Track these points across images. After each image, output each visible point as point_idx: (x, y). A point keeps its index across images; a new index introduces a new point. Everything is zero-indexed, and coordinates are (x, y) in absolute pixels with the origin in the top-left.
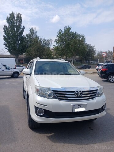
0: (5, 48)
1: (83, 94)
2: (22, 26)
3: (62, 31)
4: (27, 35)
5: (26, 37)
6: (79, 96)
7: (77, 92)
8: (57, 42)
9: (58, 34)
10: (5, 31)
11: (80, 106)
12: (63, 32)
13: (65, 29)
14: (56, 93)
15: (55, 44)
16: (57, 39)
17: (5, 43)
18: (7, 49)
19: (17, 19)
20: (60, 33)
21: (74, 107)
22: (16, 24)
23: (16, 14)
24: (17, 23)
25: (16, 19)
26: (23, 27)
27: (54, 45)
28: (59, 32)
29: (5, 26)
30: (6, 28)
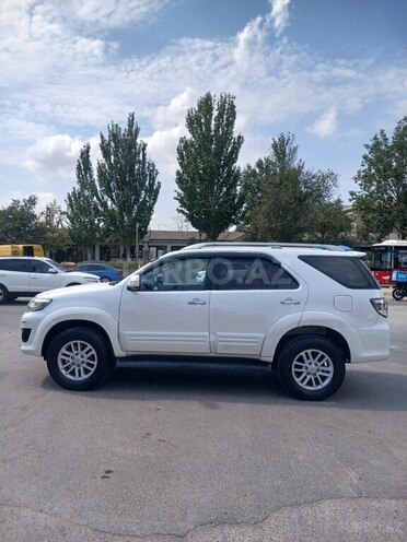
0: (179, 211)
2: (235, 135)
3: (386, 139)
4: (259, 164)
5: (257, 170)
8: (366, 179)
9: (367, 152)
10: (181, 157)
12: (391, 140)
13: (398, 129)
15: (357, 188)
16: (363, 168)
17: (179, 195)
18: (183, 212)
19: (220, 116)
20: (376, 147)
22: (217, 131)
23: (218, 99)
24: (217, 126)
25: (215, 113)
26: (239, 137)
27: (352, 193)
28: (371, 144)
29: (182, 140)
30: (185, 147)
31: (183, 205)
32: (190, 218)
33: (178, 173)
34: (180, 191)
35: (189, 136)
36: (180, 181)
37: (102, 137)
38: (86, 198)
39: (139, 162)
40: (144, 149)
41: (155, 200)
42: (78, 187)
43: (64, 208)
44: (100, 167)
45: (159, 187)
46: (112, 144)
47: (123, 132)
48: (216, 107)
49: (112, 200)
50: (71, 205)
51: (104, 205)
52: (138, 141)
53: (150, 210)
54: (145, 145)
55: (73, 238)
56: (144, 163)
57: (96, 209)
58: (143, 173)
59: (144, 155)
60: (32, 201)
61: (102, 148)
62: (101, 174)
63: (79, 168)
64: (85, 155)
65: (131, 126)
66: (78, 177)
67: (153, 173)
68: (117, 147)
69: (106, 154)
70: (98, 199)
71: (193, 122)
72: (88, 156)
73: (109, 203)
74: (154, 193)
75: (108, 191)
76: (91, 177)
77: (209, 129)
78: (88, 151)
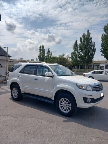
10: (103, 40)
17: (102, 50)
29: (103, 35)
31: (103, 53)
33: (102, 44)
37: (80, 37)
41: (95, 53)
42: (74, 51)
43: (71, 56)
44: (80, 45)
45: (96, 48)
46: (83, 38)
47: (86, 35)
49: (83, 53)
54: (92, 38)
55: (73, 64)
56: (92, 43)
57: (78, 56)
60: (63, 55)
61: (80, 40)
64: (76, 42)
65: (88, 33)
66: (74, 48)
67: (94, 45)
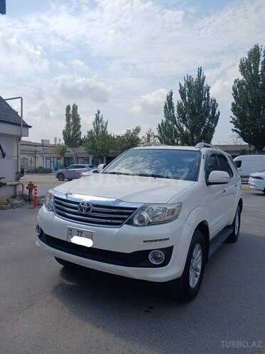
0: (234, 130)
1: (93, 211)
6: (84, 212)
7: (83, 204)
10: (235, 92)
11: (80, 233)
14: (57, 203)
17: (233, 119)
18: (236, 131)
21: (71, 232)
22: (263, 71)
23: (264, 48)
25: (262, 59)
29: (236, 81)
30: (238, 86)
31: (237, 126)
32: (242, 135)
33: (233, 104)
34: (234, 116)
35: (241, 78)
36: (234, 109)
37: (180, 85)
38: (169, 126)
39: (205, 99)
40: (208, 90)
41: (215, 126)
42: (164, 119)
43: (156, 133)
44: (179, 105)
45: (219, 114)
46: (187, 89)
47: (194, 80)
48: (263, 54)
49: (186, 125)
50: (160, 131)
51: (181, 129)
52: (205, 85)
53: (212, 130)
54: (209, 88)
56: (208, 100)
57: (176, 132)
58: (208, 106)
59: (208, 94)
60: (138, 130)
61: (180, 92)
62: (180, 110)
63: (165, 107)
65: (199, 76)
66: (165, 113)
67: (215, 106)
68: (190, 91)
69: (183, 96)
70: (177, 126)
71: (244, 68)
72: (171, 99)
73: (185, 128)
74: (215, 119)
75: (184, 120)
76: (173, 112)
77: (257, 71)
78: (171, 95)
